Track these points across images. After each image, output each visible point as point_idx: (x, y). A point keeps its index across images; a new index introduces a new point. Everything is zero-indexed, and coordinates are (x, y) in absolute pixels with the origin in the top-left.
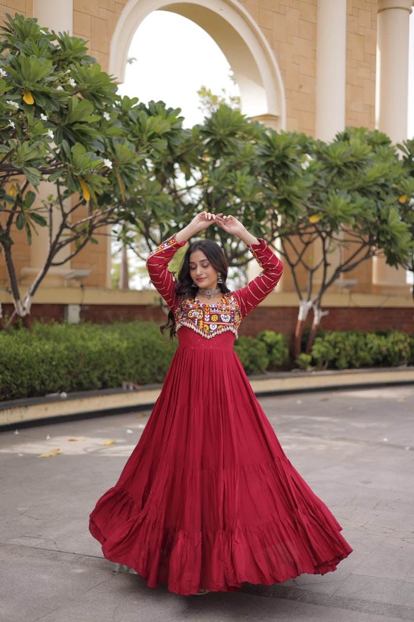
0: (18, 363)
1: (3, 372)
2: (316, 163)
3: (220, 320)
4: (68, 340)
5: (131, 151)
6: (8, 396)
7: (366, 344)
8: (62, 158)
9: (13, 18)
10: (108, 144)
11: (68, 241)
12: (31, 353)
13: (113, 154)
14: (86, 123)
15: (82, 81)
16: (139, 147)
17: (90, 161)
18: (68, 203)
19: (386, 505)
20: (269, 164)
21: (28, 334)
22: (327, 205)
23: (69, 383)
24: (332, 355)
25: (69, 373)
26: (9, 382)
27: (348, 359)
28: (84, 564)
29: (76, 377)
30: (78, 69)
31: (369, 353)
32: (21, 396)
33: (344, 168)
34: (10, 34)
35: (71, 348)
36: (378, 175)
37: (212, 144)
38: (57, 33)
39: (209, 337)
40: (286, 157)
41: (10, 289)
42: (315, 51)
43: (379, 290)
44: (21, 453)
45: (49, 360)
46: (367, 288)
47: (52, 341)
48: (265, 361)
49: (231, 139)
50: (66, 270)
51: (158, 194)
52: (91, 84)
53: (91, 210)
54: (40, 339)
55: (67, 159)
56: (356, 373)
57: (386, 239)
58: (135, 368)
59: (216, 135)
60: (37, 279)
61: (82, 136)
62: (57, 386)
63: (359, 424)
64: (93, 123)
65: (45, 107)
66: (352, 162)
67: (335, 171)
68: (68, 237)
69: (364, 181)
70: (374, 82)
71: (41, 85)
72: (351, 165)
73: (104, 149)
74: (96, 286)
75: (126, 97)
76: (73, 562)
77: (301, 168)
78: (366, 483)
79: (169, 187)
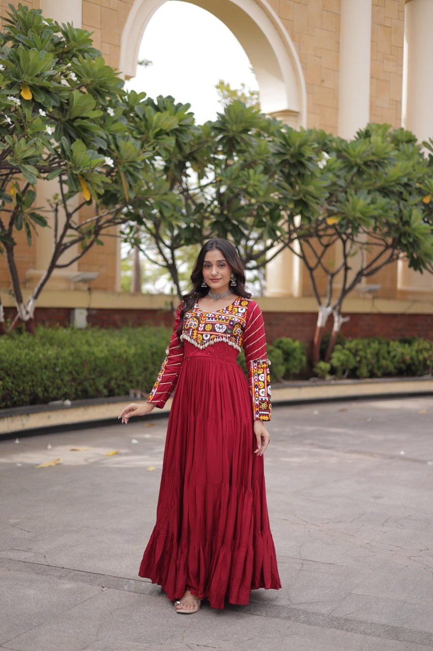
0: (20, 369)
1: (4, 378)
2: (336, 161)
3: (213, 330)
4: (73, 346)
5: (135, 149)
6: (9, 403)
7: (389, 352)
8: (63, 156)
9: (17, 8)
10: (112, 141)
11: (73, 243)
12: (33, 358)
13: (116, 151)
14: (87, 118)
15: (84, 74)
16: (144, 145)
17: (90, 160)
18: (73, 203)
19: (396, 522)
20: (284, 162)
21: (31, 338)
22: (346, 206)
23: (73, 390)
24: (353, 363)
25: (74, 380)
26: (10, 388)
27: (370, 367)
28: (72, 579)
29: (80, 384)
30: (80, 62)
31: (392, 361)
32: (23, 403)
33: (364, 167)
34: (13, 25)
35: (76, 354)
36: (400, 174)
37: (225, 141)
38: (60, 25)
39: (201, 347)
40: (302, 155)
41: (13, 292)
42: (338, 43)
43: (405, 295)
44: (20, 463)
45: (52, 366)
46: (391, 293)
47: (55, 347)
48: (282, 369)
49: (244, 136)
50: (73, 272)
51: (166, 194)
52: (95, 78)
53: (97, 210)
54: (44, 344)
55: (67, 158)
56: (378, 382)
57: (408, 241)
58: (143, 375)
59: (228, 132)
60: (41, 282)
61: (84, 132)
62: (61, 393)
63: (376, 436)
64: (96, 118)
65: (44, 102)
66: (372, 161)
67: (355, 170)
68: (74, 238)
69: (386, 181)
70: (401, 76)
71: (40, 79)
72: (372, 164)
73: (106, 146)
74: (105, 289)
75: (132, 91)
76: (61, 576)
77: (317, 166)
78: (377, 498)
79: (181, 186)
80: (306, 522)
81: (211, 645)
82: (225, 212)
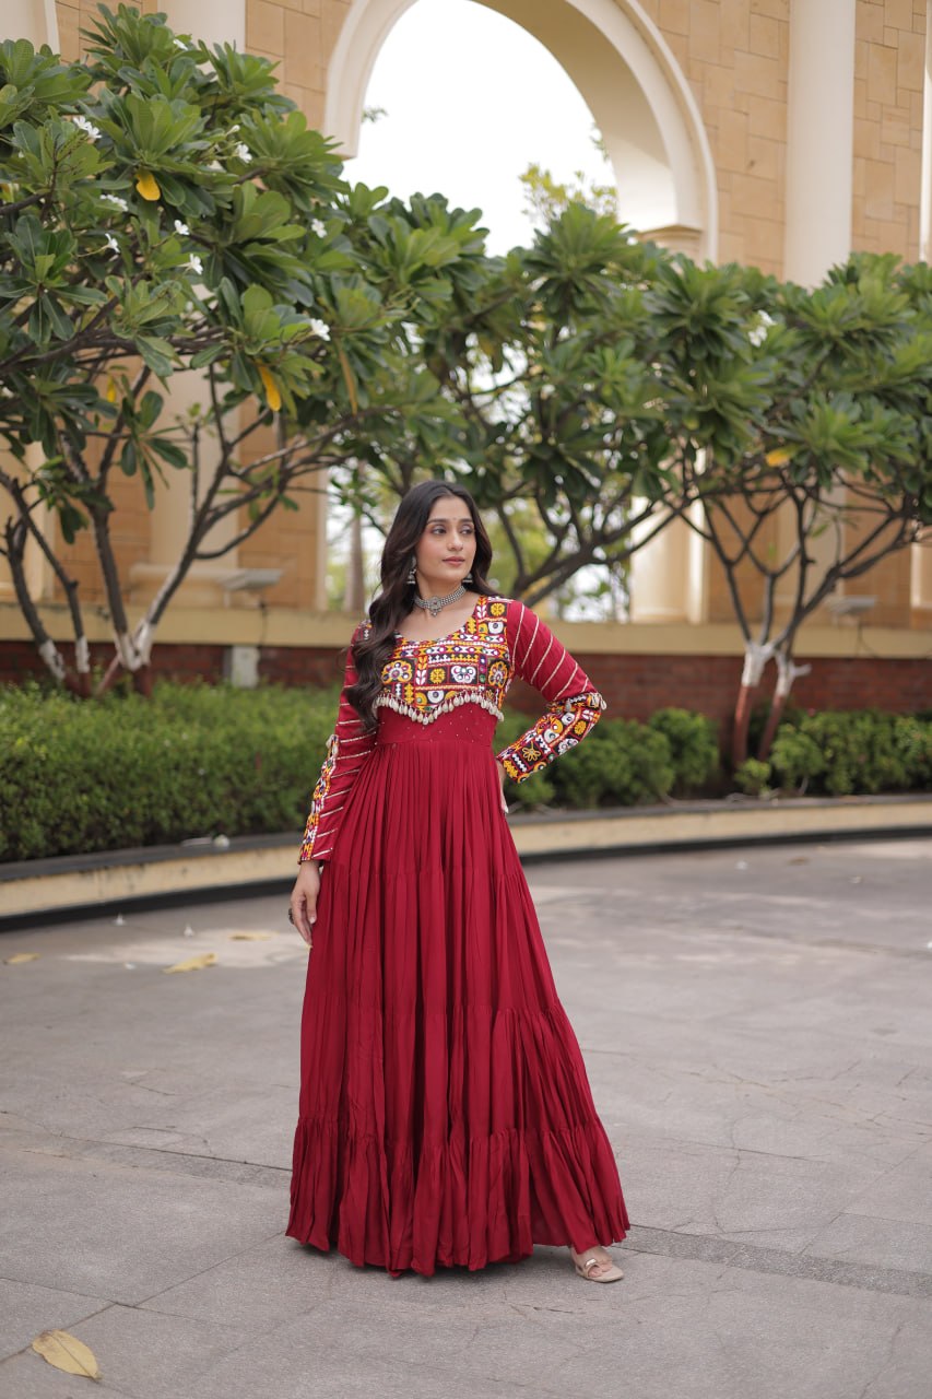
0: (123, 770)
1: (91, 789)
2: (784, 333)
3: (449, 680)
4: (233, 723)
5: (371, 303)
6: (100, 842)
7: (894, 741)
8: (222, 319)
9: (115, 13)
10: (321, 289)
11: (232, 506)
12: (151, 748)
13: (331, 309)
14: (272, 241)
15: (266, 151)
16: (388, 296)
17: (282, 325)
18: (233, 422)
20: (677, 333)
21: (145, 707)
22: (807, 426)
23: (234, 816)
24: (817, 762)
25: (234, 794)
26: (103, 810)
27: (854, 772)
28: (267, 1184)
29: (248, 803)
30: (256, 125)
31: (901, 760)
32: (129, 843)
33: (845, 345)
34: (107, 48)
35: (239, 740)
36: (922, 360)
37: (551, 291)
38: (210, 48)
39: (426, 720)
40: (715, 317)
41: (107, 610)
42: (786, 83)
43: (926, 618)
44: (130, 963)
45: (191, 764)
46: (897, 616)
47: (197, 725)
48: (668, 775)
49: (592, 279)
50: (227, 569)
51: (430, 401)
52: (286, 157)
53: (284, 437)
54: (171, 720)
55: (231, 320)
56: (871, 804)
59: (559, 271)
60: (165, 587)
61: (263, 269)
62: (207, 821)
63: (874, 913)
64: (289, 241)
65: (183, 205)
66: (862, 331)
67: (826, 351)
68: (233, 497)
69: (891, 375)
70: (919, 151)
71: (176, 159)
72: (862, 337)
73: (312, 300)
74: (294, 606)
75: (360, 185)
76: (243, 1179)
77: (748, 341)
78: (884, 1032)
79: (456, 388)
80: (739, 1078)
81: (564, 1309)
82: (552, 441)
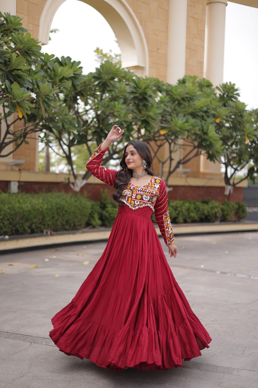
2: (166, 97)
4: (10, 203)
5: (49, 88)
7: (195, 209)
8: (6, 91)
10: (35, 83)
11: (10, 142)
13: (38, 89)
14: (21, 70)
15: (19, 43)
16: (54, 86)
17: (23, 94)
18: (10, 119)
19: (198, 305)
20: (135, 98)
22: (171, 124)
23: (10, 230)
24: (174, 215)
25: (10, 223)
27: (184, 217)
28: (13, 339)
29: (14, 226)
30: (17, 36)
31: (197, 214)
33: (182, 101)
35: (12, 208)
36: (202, 105)
37: (100, 85)
38: (3, 14)
39: (134, 209)
40: (146, 94)
42: (167, 27)
43: (204, 175)
46: (196, 174)
49: (112, 82)
50: (10, 159)
51: (66, 115)
52: (25, 45)
53: (25, 123)
55: (8, 92)
56: (188, 226)
57: (206, 144)
58: (52, 221)
59: (102, 79)
61: (18, 78)
62: (3, 231)
63: (187, 257)
64: (25, 70)
66: (187, 97)
67: (177, 102)
68: (11, 140)
69: (194, 109)
70: (203, 47)
72: (186, 99)
73: (32, 86)
74: (29, 170)
75: (46, 53)
76: (7, 337)
77: (155, 100)
79: (75, 110)
82: (101, 126)
